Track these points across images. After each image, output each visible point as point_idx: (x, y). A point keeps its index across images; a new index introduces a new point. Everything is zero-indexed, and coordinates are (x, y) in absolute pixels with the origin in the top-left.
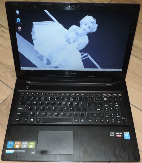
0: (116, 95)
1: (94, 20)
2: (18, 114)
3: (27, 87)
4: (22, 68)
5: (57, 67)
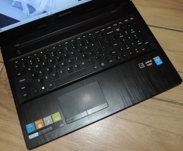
0: (127, 20)
5: (45, 12)
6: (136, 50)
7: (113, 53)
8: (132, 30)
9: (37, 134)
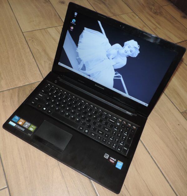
0: (130, 125)
1: (138, 47)
2: (36, 98)
3: (56, 81)
4: (60, 64)
5: (89, 76)
6: (115, 145)
7: (100, 132)
8: (126, 133)
9: (14, 125)
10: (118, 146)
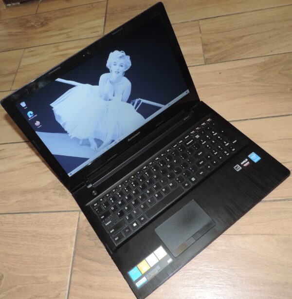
0: (204, 123)
2: (111, 232)
3: (94, 192)
4: (71, 174)
5: (113, 141)
6: (226, 152)
7: (201, 163)
8: (213, 132)
9: (144, 280)
10: (229, 149)
